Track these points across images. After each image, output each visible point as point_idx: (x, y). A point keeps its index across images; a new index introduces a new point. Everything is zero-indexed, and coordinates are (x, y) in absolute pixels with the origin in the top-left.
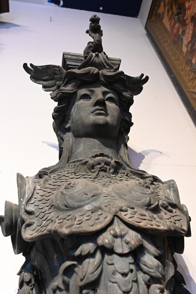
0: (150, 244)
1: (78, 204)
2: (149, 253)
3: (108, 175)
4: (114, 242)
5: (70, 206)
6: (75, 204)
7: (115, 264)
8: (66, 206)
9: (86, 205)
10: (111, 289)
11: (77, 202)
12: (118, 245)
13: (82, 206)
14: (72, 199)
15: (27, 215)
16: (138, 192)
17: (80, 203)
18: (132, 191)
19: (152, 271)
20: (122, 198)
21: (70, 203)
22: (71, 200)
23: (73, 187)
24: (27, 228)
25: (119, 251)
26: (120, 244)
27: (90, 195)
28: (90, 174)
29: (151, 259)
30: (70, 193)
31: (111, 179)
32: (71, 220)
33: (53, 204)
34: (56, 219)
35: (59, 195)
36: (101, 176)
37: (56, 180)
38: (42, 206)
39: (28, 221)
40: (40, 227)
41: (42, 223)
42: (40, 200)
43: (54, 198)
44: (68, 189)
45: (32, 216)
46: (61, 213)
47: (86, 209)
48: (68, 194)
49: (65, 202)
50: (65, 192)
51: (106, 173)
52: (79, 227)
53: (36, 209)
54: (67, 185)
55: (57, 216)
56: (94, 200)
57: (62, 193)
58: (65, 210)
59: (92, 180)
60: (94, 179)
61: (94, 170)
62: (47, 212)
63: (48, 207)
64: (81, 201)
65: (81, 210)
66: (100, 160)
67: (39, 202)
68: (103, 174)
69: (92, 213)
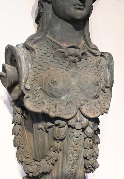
0: (91, 121)
1: (59, 95)
2: (90, 126)
3: (75, 65)
4: (76, 124)
5: (54, 96)
6: (57, 95)
7: (74, 133)
9: (63, 96)
10: (70, 142)
11: (58, 94)
12: (77, 125)
13: (61, 97)
14: (56, 92)
15: (26, 91)
16: (92, 89)
18: (89, 88)
19: (89, 135)
20: (83, 92)
21: (54, 94)
23: (56, 84)
24: (27, 99)
25: (77, 128)
26: (78, 124)
27: (66, 90)
28: (64, 61)
29: (90, 129)
30: (55, 88)
31: (77, 68)
32: (54, 105)
33: (43, 88)
34: (45, 101)
35: (47, 85)
36: (71, 66)
37: (40, 58)
38: (34, 85)
39: (27, 95)
40: (34, 100)
41: (36, 98)
42: (33, 80)
43: (43, 84)
44: (54, 84)
45: (29, 91)
46: (48, 96)
47: (63, 99)
48: (54, 88)
49: (51, 93)
50: (51, 86)
51: (75, 64)
52: (60, 114)
53: (31, 87)
54: (53, 82)
55: (45, 98)
56: (68, 93)
57: (50, 85)
58: (51, 96)
59: (66, 69)
60: (67, 68)
61: (67, 59)
62: (38, 91)
63: (39, 88)
64: (61, 94)
65: (60, 98)
66: (73, 54)
67: (32, 81)
68: (73, 64)
69: (66, 104)
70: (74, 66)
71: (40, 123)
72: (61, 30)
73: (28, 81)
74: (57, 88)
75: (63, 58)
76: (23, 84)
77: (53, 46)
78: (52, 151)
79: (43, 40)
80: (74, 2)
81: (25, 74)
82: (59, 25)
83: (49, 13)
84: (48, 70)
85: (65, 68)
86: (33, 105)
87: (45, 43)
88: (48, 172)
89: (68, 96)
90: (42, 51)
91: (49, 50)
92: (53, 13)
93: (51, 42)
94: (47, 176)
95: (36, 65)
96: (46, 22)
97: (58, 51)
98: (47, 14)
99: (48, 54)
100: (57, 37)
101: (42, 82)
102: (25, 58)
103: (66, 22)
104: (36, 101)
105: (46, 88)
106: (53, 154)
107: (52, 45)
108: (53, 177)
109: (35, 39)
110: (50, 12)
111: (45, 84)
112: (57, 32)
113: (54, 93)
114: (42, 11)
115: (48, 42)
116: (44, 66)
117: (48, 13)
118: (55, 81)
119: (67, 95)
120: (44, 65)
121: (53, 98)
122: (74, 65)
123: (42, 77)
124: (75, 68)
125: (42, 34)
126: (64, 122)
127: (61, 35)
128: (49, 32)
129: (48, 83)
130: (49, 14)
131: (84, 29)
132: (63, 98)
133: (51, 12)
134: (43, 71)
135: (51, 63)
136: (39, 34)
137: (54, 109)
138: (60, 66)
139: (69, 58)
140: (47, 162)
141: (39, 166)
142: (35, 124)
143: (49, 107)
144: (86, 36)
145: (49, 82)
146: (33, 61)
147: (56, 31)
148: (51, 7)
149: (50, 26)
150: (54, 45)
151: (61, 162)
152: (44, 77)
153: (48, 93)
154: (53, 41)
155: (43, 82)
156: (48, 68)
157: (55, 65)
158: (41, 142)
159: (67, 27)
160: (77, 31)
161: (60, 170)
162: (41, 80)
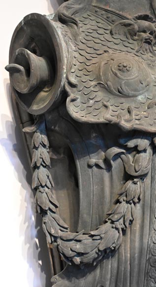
1: (133, 92)
3: (151, 49)
5: (124, 93)
6: (130, 92)
8: (119, 92)
9: (140, 94)
11: (132, 90)
13: (137, 96)
14: (128, 86)
15: (69, 87)
17: (135, 93)
21: (125, 91)
22: (126, 87)
23: (128, 71)
24: (72, 103)
27: (144, 84)
30: (126, 78)
31: (153, 54)
32: (126, 110)
33: (102, 82)
34: (108, 104)
35: (110, 75)
36: (144, 50)
37: (87, 37)
38: (84, 79)
39: (72, 96)
40: (85, 105)
41: (88, 101)
42: (80, 69)
43: (101, 74)
44: (123, 72)
45: (75, 89)
46: (111, 97)
47: (140, 100)
48: (124, 78)
49: (119, 88)
50: (119, 75)
51: (150, 46)
52: (139, 124)
53: (78, 81)
54: (122, 67)
55: (108, 100)
56: (147, 90)
57: (116, 75)
58: (118, 96)
59: (136, 54)
60: (137, 52)
61: (136, 38)
62: (92, 89)
63: (93, 83)
64: (136, 90)
65: (135, 99)
66: (146, 27)
67: (80, 72)
68: (147, 46)
69: (148, 108)
70: (148, 51)
71: (93, 155)
73: (73, 70)
74: (129, 78)
75: (129, 36)
76: (65, 76)
77: (107, 17)
78: (125, 202)
79: (86, 11)
81: (66, 57)
84: (106, 54)
85: (134, 52)
86: (84, 114)
87: (91, 15)
88: (115, 248)
89: (149, 95)
90: (88, 26)
91: (100, 24)
93: (104, 12)
94: (110, 261)
95: (82, 46)
97: (120, 23)
99: (101, 31)
101: (99, 72)
102: (62, 34)
104: (91, 106)
105: (108, 81)
106: (126, 207)
107: (105, 17)
108: (124, 261)
109: (73, 7)
111: (105, 74)
113: (126, 89)
115: (98, 13)
116: (96, 48)
118: (125, 65)
119: (146, 94)
120: (97, 46)
121: (123, 99)
122: (149, 48)
123: (97, 65)
124: (150, 54)
126: (146, 140)
129: (112, 71)
132: (140, 98)
134: (97, 56)
135: (109, 44)
137: (127, 116)
138: (126, 49)
139: (139, 36)
140: (114, 226)
141: (98, 237)
142: (82, 159)
143: (117, 113)
145: (113, 69)
146: (76, 40)
150: (110, 15)
151: (138, 226)
152: (103, 63)
153: (112, 89)
154: (106, 11)
155: (101, 71)
156: (105, 51)
157: (116, 47)
158: (95, 193)
161: (137, 244)
162: (97, 70)
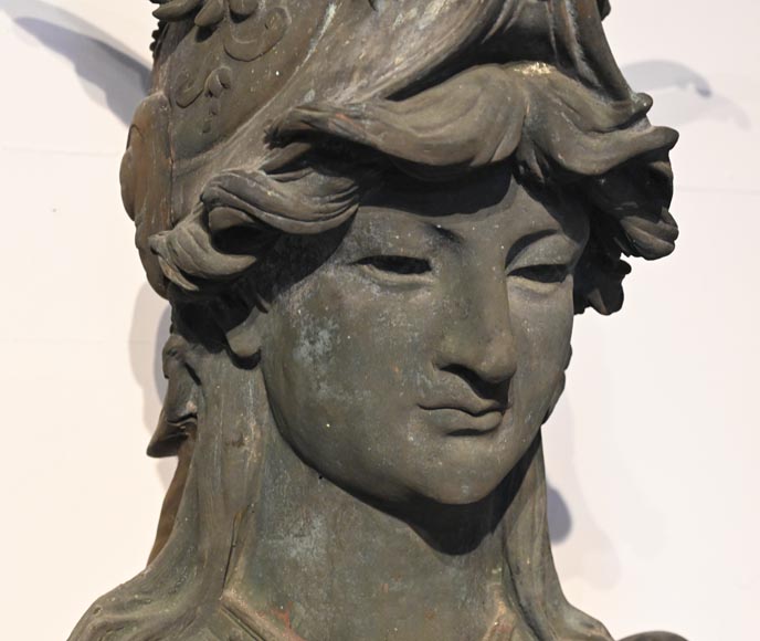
72: (331, 558)
80: (426, 389)
82: (317, 523)
83: (244, 429)
92: (275, 434)
96: (225, 495)
98: (226, 445)
100: (300, 609)
103: (370, 508)
110: (252, 425)
112: (305, 575)
114: (191, 406)
117: (234, 437)
125: (192, 585)
127: (330, 595)
128: (242, 560)
130: (240, 443)
131: (506, 517)
133: (259, 422)
136: (172, 583)
144: (524, 571)
147: (295, 566)
148: (256, 388)
149: (252, 520)
159: (379, 541)
160: (456, 560)
